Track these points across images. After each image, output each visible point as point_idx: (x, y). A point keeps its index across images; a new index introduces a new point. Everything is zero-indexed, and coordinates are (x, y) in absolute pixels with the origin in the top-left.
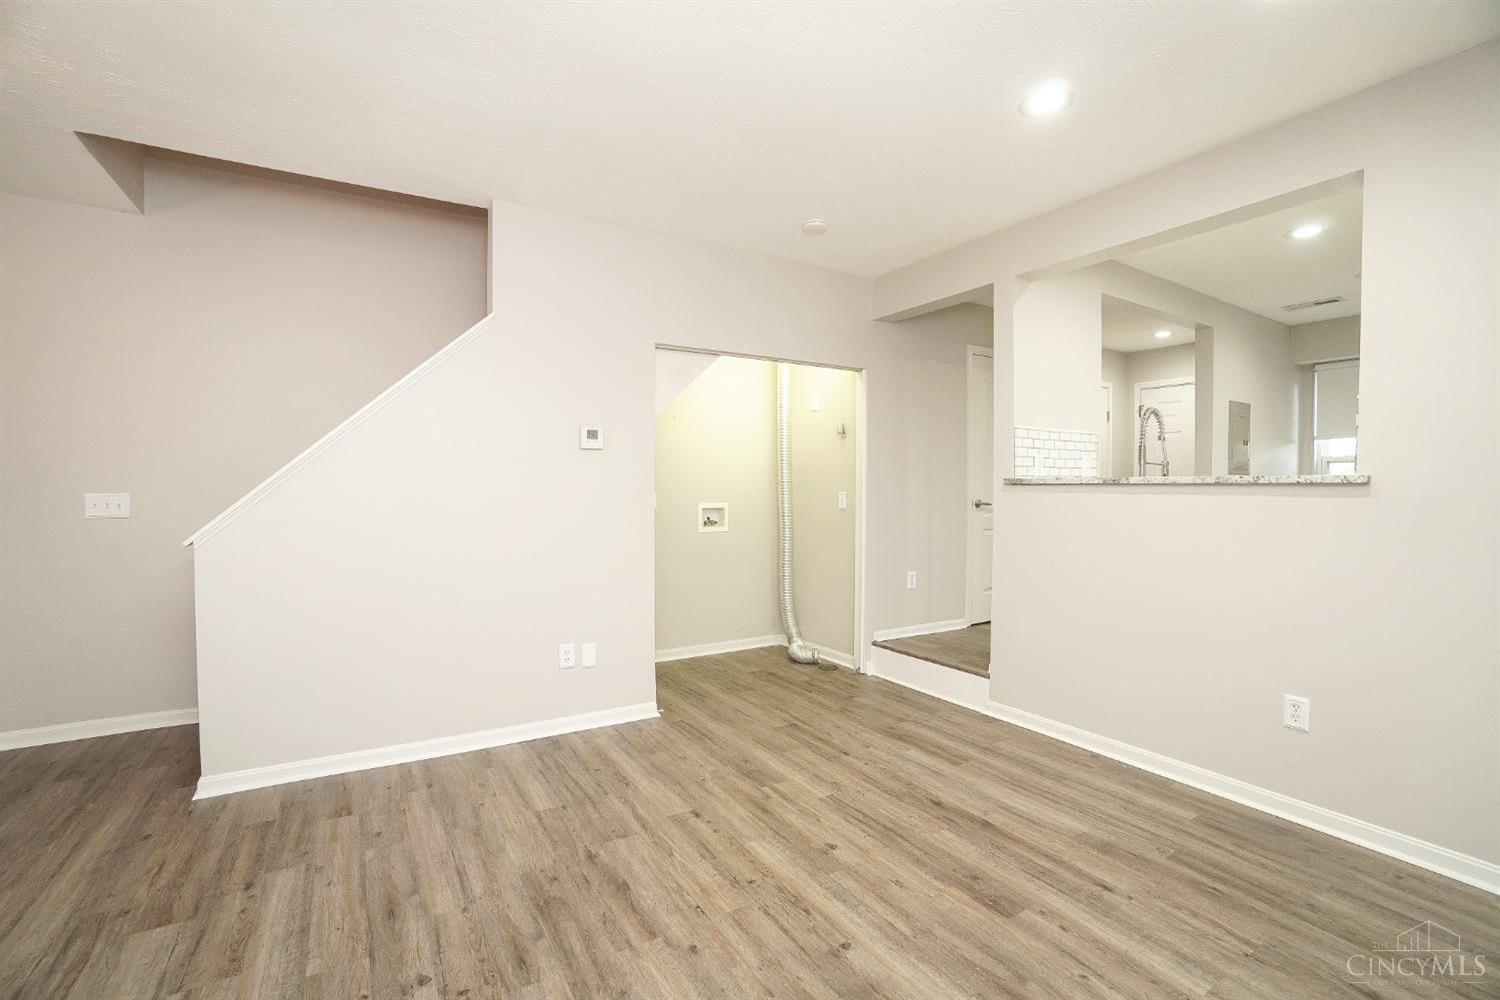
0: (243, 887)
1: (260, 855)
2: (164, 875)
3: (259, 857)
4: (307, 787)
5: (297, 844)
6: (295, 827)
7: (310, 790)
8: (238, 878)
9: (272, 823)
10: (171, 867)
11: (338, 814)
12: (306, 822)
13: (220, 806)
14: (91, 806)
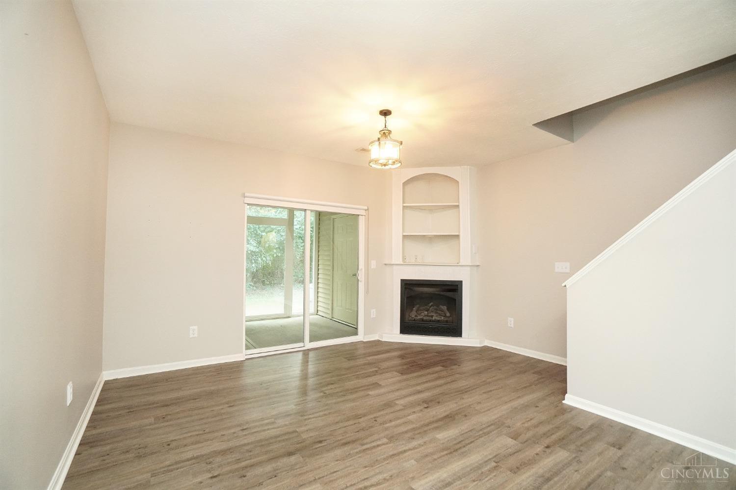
0: (546, 445)
1: (563, 439)
2: (529, 423)
3: (562, 439)
4: (612, 424)
5: (581, 445)
6: (588, 437)
7: (612, 426)
8: (547, 441)
9: (581, 429)
10: (533, 422)
11: (613, 445)
12: (594, 439)
13: (569, 410)
14: (534, 386)
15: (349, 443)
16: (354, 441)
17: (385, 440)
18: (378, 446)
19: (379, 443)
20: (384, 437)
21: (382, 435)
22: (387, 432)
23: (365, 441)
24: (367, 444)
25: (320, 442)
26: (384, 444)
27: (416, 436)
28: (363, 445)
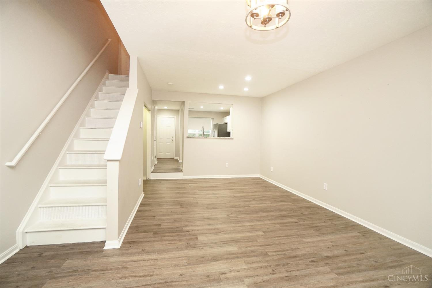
15: (294, 257)
16: (290, 257)
17: (270, 254)
18: (275, 252)
19: (274, 253)
20: (270, 256)
21: (271, 258)
22: (267, 259)
23: (283, 256)
24: (282, 254)
25: (313, 261)
26: (272, 252)
27: (249, 252)
28: (285, 254)
